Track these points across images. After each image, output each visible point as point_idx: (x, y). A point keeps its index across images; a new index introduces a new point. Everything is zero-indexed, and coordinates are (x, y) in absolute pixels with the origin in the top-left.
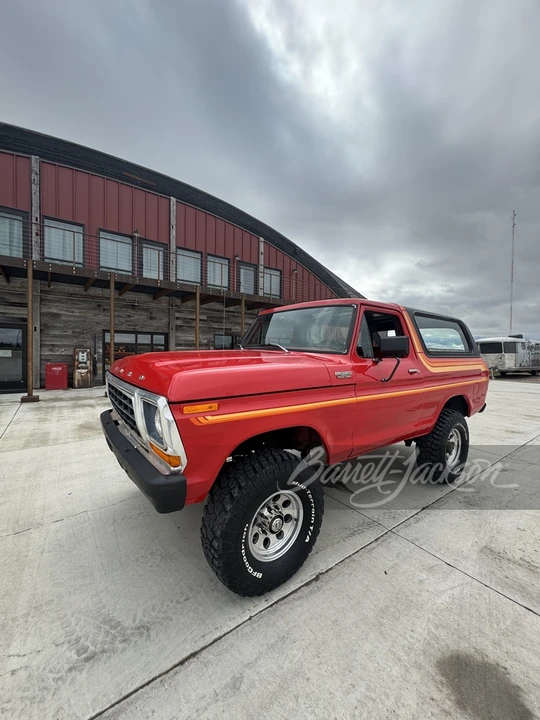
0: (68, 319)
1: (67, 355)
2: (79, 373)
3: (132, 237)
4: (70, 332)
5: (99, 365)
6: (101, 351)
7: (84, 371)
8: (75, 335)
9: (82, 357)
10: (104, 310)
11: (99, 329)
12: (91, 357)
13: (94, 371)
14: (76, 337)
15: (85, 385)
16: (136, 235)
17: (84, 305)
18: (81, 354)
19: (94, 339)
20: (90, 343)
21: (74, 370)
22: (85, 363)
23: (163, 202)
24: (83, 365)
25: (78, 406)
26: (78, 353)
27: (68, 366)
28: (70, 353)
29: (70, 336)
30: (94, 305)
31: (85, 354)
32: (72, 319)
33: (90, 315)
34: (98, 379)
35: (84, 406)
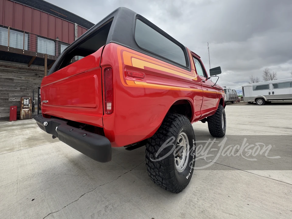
0: (17, 81)
1: (16, 102)
2: (23, 111)
3: (55, 41)
4: (19, 89)
5: (36, 106)
6: (37, 99)
7: (26, 110)
8: (22, 90)
9: (26, 102)
10: (39, 77)
11: (36, 87)
12: (31, 102)
13: (33, 110)
14: (22, 91)
15: (27, 117)
16: (57, 39)
17: (27, 74)
18: (25, 100)
19: (33, 92)
20: (30, 94)
21: (20, 110)
22: (28, 105)
23: (71, 25)
24: (27, 106)
25: (25, 128)
26: (23, 100)
27: (17, 107)
28: (19, 100)
29: (19, 91)
30: (33, 74)
31: (28, 100)
32: (20, 81)
33: (31, 79)
34: (35, 114)
35: (28, 128)
